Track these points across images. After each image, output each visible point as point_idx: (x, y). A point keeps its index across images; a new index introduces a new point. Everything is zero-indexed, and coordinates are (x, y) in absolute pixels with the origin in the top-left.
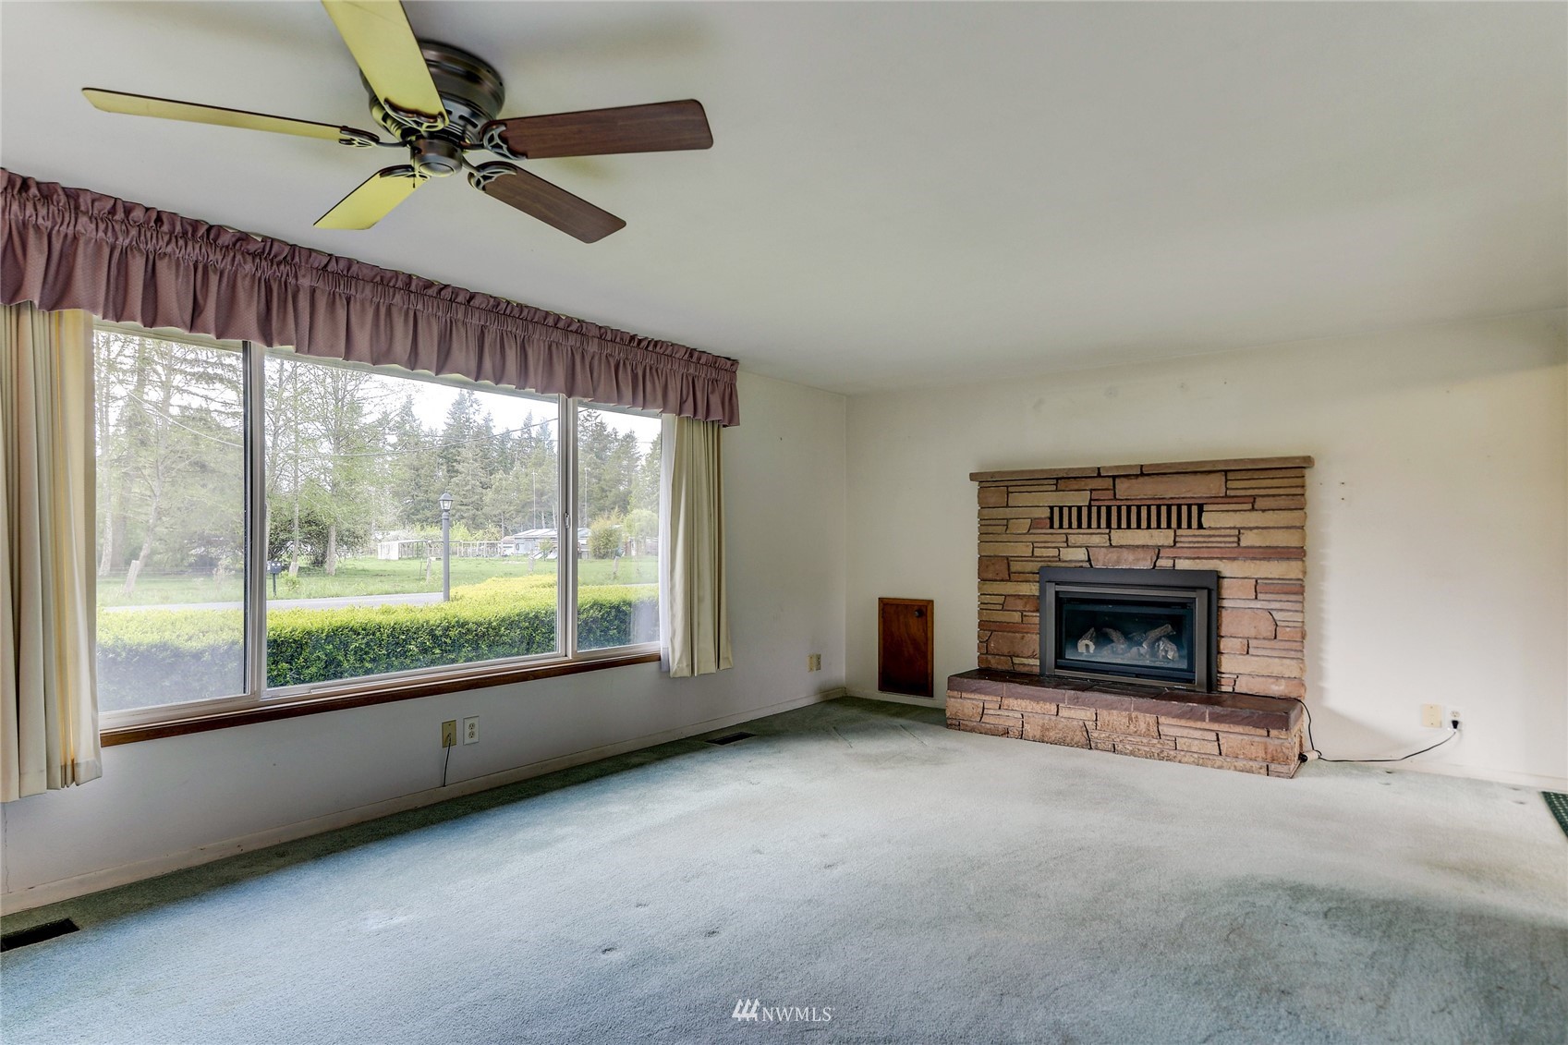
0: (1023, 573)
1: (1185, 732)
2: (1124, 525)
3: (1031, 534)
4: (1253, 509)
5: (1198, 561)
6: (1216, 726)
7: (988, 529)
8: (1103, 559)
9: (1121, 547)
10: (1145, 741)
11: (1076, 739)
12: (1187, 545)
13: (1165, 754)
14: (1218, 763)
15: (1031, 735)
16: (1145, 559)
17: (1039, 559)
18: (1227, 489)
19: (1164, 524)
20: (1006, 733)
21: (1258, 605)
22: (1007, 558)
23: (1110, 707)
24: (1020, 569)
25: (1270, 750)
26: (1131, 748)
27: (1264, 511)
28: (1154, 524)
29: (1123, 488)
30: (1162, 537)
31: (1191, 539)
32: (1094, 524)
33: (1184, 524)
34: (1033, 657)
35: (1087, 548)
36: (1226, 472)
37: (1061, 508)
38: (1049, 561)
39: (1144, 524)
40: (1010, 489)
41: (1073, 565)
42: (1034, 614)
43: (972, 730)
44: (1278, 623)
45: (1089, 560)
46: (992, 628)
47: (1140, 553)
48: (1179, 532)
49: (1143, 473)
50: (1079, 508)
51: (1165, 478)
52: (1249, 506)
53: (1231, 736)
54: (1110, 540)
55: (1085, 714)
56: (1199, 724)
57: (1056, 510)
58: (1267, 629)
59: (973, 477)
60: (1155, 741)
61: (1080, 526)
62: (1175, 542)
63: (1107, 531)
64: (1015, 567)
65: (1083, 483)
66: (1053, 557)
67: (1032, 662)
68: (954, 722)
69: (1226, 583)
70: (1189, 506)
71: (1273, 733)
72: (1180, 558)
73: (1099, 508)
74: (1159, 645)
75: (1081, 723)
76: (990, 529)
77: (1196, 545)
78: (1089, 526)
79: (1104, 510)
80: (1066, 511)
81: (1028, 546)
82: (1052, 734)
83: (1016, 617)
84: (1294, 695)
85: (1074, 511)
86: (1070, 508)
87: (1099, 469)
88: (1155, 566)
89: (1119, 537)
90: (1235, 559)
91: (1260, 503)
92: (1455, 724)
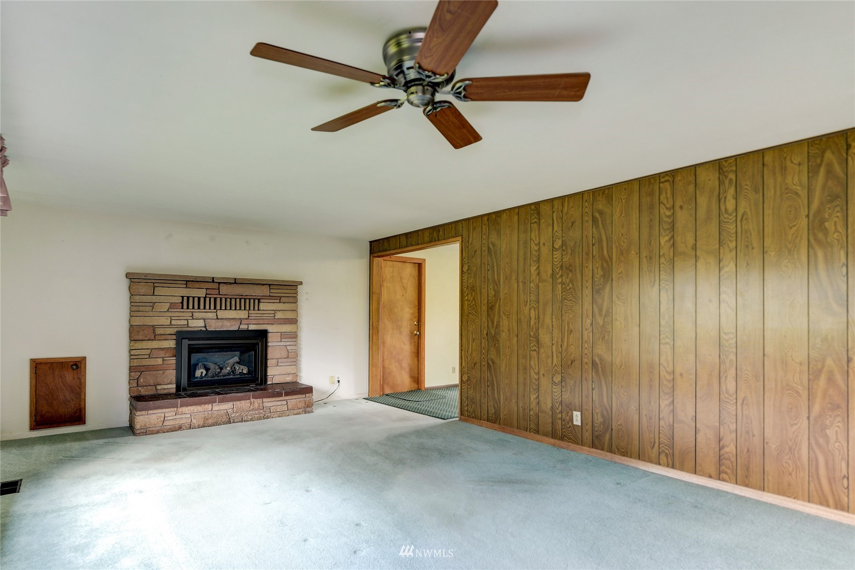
0: (164, 335)
1: (274, 403)
2: (223, 308)
3: (169, 312)
4: (280, 302)
5: (258, 325)
6: (287, 398)
7: (135, 308)
8: (214, 326)
9: (222, 319)
10: (257, 412)
11: (223, 420)
12: (254, 318)
13: (266, 416)
14: (288, 414)
15: (196, 425)
16: (235, 325)
17: (175, 326)
18: (270, 293)
19: (243, 308)
20: (180, 428)
21: (282, 344)
22: (153, 326)
23: (240, 399)
24: (162, 332)
25: (307, 403)
26: (251, 418)
27: (284, 303)
28: (238, 308)
29: (224, 289)
30: (243, 314)
31: (255, 315)
32: (207, 307)
33: (252, 308)
34: (171, 383)
35: (204, 319)
36: (270, 285)
37: (188, 298)
38: (181, 327)
39: (233, 308)
40: (155, 285)
41: (196, 329)
42: (172, 358)
43: (158, 432)
44: (289, 351)
45: (205, 327)
46: (142, 370)
47: (233, 322)
48: (250, 312)
49: (235, 282)
50: (199, 298)
51: (244, 286)
52: (278, 301)
53: (292, 400)
54: (217, 315)
55: (227, 406)
56: (280, 398)
57: (185, 299)
58: (284, 354)
59: (128, 275)
60: (262, 411)
61: (199, 308)
62: (248, 316)
63: (215, 311)
64: (159, 331)
65: (202, 285)
66: (185, 325)
67: (169, 386)
68: (142, 431)
69: (269, 335)
70: (254, 300)
71: (307, 395)
72: (250, 324)
73: (210, 298)
74: (235, 367)
75: (225, 411)
76: (141, 309)
77: (258, 318)
78: (205, 308)
79: (212, 300)
80: (191, 299)
81: (167, 319)
82: (210, 421)
83: (160, 361)
84: (294, 381)
85: (196, 299)
86: (194, 298)
87: (213, 278)
88: (239, 328)
89: (222, 314)
90: (273, 324)
91: (283, 300)
92: (339, 381)
